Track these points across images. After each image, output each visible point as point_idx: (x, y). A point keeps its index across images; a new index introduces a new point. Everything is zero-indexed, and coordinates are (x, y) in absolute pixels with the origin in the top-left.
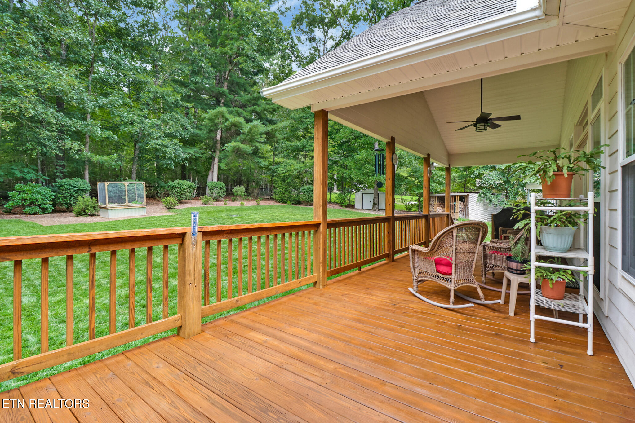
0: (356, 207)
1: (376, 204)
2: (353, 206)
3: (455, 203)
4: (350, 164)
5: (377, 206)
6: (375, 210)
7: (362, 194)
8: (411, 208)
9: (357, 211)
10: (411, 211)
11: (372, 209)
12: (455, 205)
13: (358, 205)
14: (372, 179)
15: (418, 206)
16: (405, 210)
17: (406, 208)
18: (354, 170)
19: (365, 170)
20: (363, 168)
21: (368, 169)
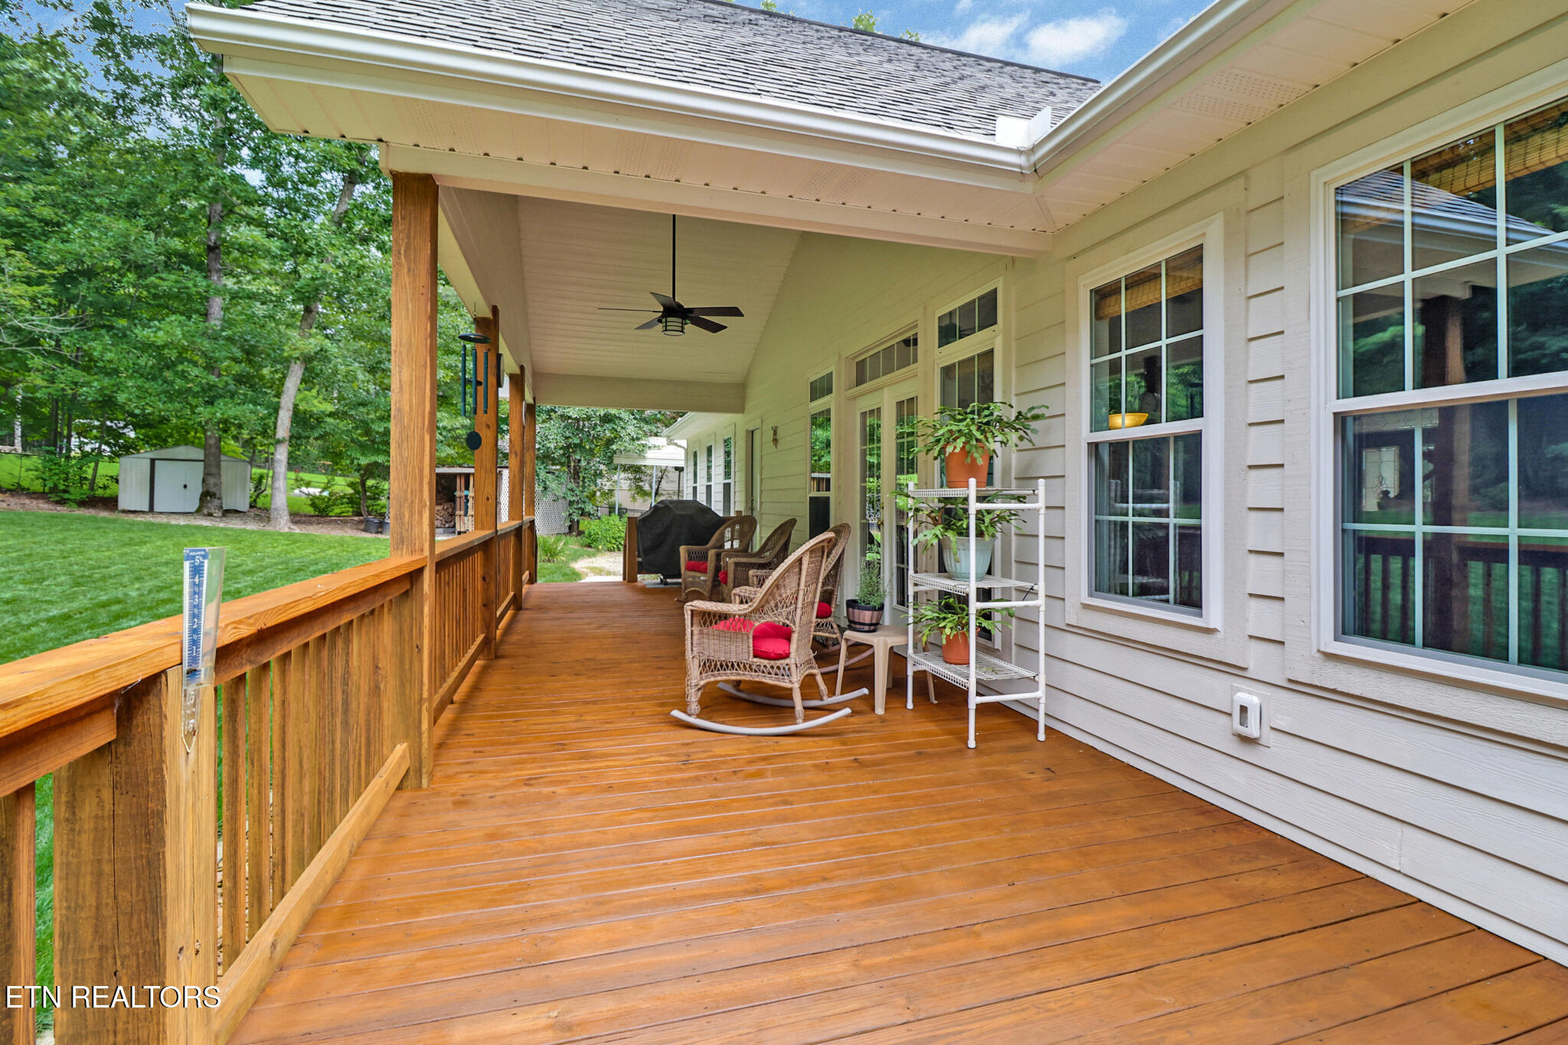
0: (122, 505)
1: (213, 495)
2: (110, 503)
3: (466, 493)
4: (109, 356)
5: (216, 502)
6: (210, 515)
7: (153, 461)
8: (327, 507)
9: (125, 517)
10: (327, 516)
11: (199, 511)
12: (466, 496)
13: (131, 496)
14: (208, 416)
15: (351, 501)
16: (310, 511)
17: (313, 505)
18: (131, 377)
19: (178, 381)
20: (168, 374)
21: (192, 381)
